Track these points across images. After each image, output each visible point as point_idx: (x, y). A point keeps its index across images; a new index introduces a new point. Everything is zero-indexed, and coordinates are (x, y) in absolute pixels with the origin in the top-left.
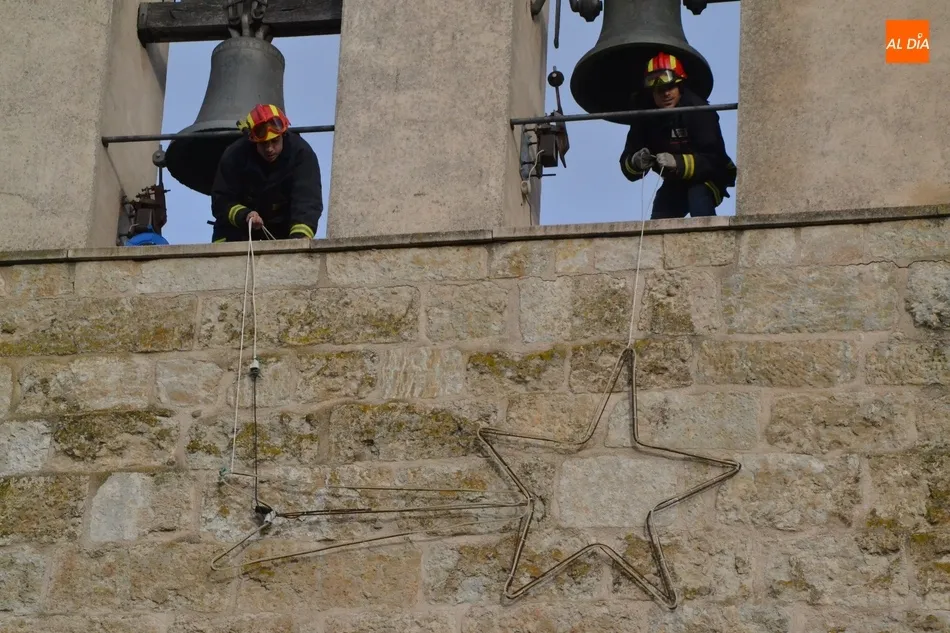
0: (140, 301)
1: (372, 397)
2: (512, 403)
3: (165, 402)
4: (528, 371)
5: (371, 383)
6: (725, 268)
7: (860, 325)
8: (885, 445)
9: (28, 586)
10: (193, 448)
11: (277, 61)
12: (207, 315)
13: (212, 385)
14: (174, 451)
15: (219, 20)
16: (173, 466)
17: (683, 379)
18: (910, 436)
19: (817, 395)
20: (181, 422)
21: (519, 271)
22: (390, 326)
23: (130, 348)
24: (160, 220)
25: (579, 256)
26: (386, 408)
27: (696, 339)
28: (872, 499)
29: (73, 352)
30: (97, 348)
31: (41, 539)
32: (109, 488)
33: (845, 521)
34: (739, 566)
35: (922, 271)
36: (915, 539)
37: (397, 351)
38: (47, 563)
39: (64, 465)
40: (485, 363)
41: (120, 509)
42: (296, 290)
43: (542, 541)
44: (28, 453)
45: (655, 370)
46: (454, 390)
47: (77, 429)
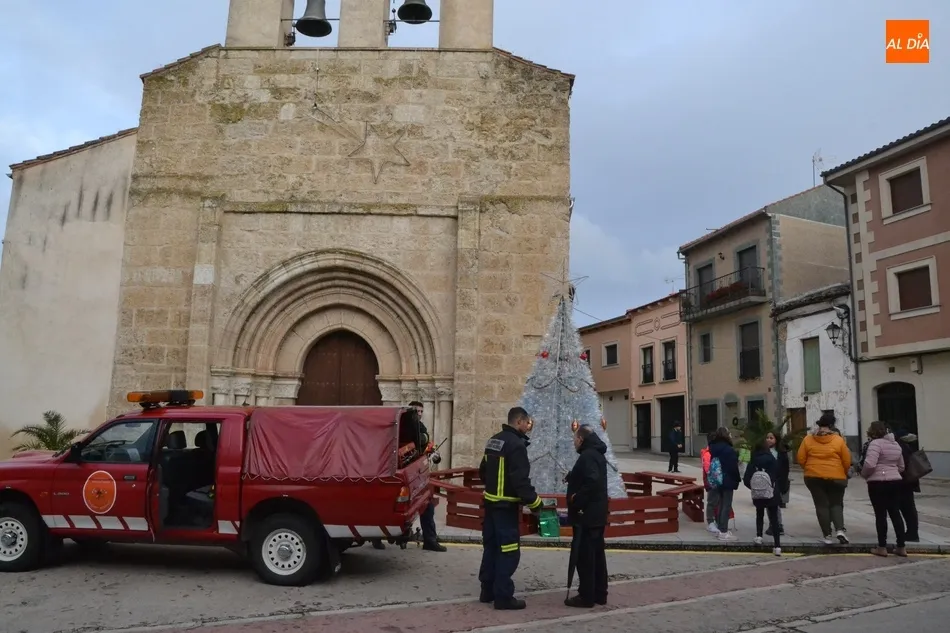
0: (292, 61)
1: (350, 87)
2: (384, 90)
3: (298, 86)
4: (388, 83)
5: (349, 84)
6: (436, 60)
7: (467, 76)
8: (472, 105)
9: (267, 129)
10: (305, 98)
12: (309, 65)
13: (310, 82)
14: (301, 98)
16: (301, 102)
17: (426, 87)
18: (478, 104)
19: (457, 92)
20: (302, 91)
21: (386, 58)
22: (354, 70)
23: (288, 72)
24: (294, 41)
25: (402, 55)
26: (353, 90)
27: (429, 78)
28: (469, 118)
29: (275, 72)
30: (282, 72)
31: (269, 118)
32: (285, 107)
33: (462, 123)
34: (438, 132)
35: (482, 64)
36: (477, 127)
37: (356, 77)
38: (271, 125)
39: (274, 100)
40: (378, 80)
41: (288, 112)
42: (330, 60)
43: (391, 125)
44: (265, 97)
45: (419, 84)
46: (370, 87)
47: (277, 92)
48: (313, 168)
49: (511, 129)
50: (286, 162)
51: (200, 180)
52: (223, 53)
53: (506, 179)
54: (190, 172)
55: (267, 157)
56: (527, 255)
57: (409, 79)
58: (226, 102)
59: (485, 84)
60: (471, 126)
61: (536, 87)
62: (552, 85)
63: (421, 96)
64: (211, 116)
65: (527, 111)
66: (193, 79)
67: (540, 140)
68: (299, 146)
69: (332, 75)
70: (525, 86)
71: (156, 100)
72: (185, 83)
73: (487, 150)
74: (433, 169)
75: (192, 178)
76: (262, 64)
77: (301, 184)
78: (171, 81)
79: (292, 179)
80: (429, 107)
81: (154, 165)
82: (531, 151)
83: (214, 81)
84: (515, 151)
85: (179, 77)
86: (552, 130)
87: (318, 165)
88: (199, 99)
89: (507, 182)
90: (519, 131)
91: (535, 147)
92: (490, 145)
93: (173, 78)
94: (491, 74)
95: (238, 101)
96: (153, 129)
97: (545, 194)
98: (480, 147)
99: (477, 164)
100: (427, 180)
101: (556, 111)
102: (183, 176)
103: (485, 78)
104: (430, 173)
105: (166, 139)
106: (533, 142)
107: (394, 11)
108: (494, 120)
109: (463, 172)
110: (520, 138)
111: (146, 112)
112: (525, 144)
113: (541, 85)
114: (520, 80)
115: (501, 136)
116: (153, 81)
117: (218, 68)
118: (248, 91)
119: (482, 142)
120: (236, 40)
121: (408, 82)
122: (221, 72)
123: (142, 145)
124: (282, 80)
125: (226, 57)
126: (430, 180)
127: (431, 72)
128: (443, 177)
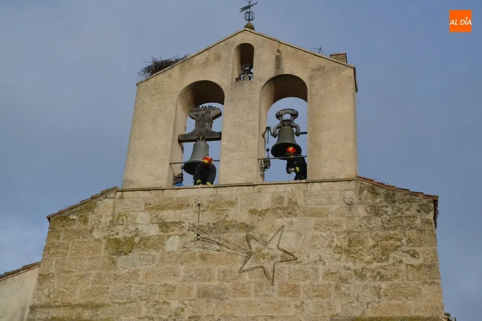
0: (178, 198)
1: (228, 219)
2: (258, 221)
3: (183, 220)
4: (262, 213)
5: (227, 216)
6: (305, 191)
7: (334, 204)
8: (339, 230)
9: (154, 260)
10: (189, 230)
11: (208, 147)
12: (192, 201)
13: (193, 216)
14: (185, 231)
15: (195, 138)
16: (185, 234)
17: (296, 215)
18: (345, 228)
19: (324, 219)
20: (186, 224)
22: (232, 204)
23: (175, 208)
24: (182, 181)
26: (230, 222)
27: (299, 207)
28: (336, 242)
29: (163, 209)
30: (168, 208)
31: (157, 249)
32: (171, 239)
33: (331, 246)
34: (308, 256)
35: (347, 192)
36: (345, 250)
37: (233, 209)
38: (157, 254)
39: (162, 234)
40: (253, 212)
41: (173, 243)
42: (211, 196)
43: (265, 251)
44: (154, 231)
45: (290, 213)
46: (245, 218)
47: (164, 226)
48: (194, 292)
49: (378, 252)
50: (170, 289)
51: (92, 308)
52: (119, 194)
53: (377, 300)
54: (83, 301)
55: (153, 285)
57: (281, 209)
58: (120, 236)
59: (350, 210)
60: (339, 249)
61: (399, 210)
62: (415, 206)
63: (291, 224)
64: (106, 249)
65: (392, 232)
66: (92, 218)
67: (407, 259)
68: (182, 274)
70: (389, 210)
71: (59, 237)
72: (85, 221)
73: (355, 272)
74: (305, 292)
75: (85, 306)
76: (151, 201)
77: (183, 310)
78: (74, 220)
79: (175, 305)
80: (300, 234)
81: (52, 296)
82: (399, 271)
83: (110, 218)
84: (383, 272)
85: (81, 216)
86: (418, 249)
87: (199, 291)
88: (96, 234)
89: (378, 303)
90: (385, 251)
91: (403, 266)
92: (359, 266)
93: (75, 217)
94: (356, 200)
95: (130, 236)
96: (54, 262)
97: (417, 314)
98: (348, 269)
99: (346, 285)
100: (299, 303)
101: (421, 231)
102: (77, 305)
103: (350, 205)
104: (302, 296)
105: (64, 272)
106: (401, 262)
107: (268, 150)
108: (361, 243)
109: (333, 294)
110: (387, 259)
111: (49, 248)
112: (394, 264)
113: (404, 207)
114: (385, 204)
115: (368, 258)
116: (58, 219)
117: (114, 208)
118: (139, 226)
119: (350, 264)
120: (131, 182)
121: (279, 211)
122: (117, 211)
123: (43, 278)
124: (169, 215)
125: (122, 198)
126: (303, 303)
127: (300, 202)
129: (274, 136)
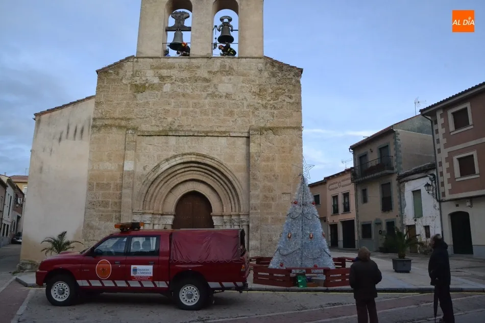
0: (168, 63)
1: (196, 76)
2: (213, 77)
3: (172, 75)
4: (215, 73)
5: (196, 74)
6: (238, 62)
7: (252, 70)
8: (255, 84)
9: (157, 96)
10: (175, 81)
11: (182, 34)
12: (176, 65)
13: (177, 73)
14: (173, 81)
15: (175, 29)
16: (173, 83)
17: (233, 75)
18: (258, 83)
19: (248, 78)
20: (174, 77)
21: (213, 61)
22: (198, 67)
23: (167, 69)
26: (198, 77)
27: (234, 71)
28: (253, 90)
29: (161, 69)
30: (164, 69)
31: (158, 90)
32: (166, 85)
33: (250, 92)
34: (239, 97)
35: (259, 64)
36: (258, 94)
37: (199, 70)
38: (159, 94)
39: (160, 82)
40: (210, 72)
41: (167, 87)
42: (187, 62)
43: (217, 93)
44: (156, 80)
45: (229, 74)
46: (206, 75)
47: (162, 78)
48: (180, 113)
49: (273, 95)
50: (167, 112)
51: (126, 120)
52: (136, 59)
53: (272, 119)
54: (121, 117)
55: (158, 109)
56: (283, 155)
57: (225, 71)
58: (138, 83)
59: (261, 74)
60: (254, 93)
61: (285, 75)
62: (292, 73)
63: (230, 79)
64: (131, 89)
65: (281, 86)
66: (121, 72)
67: (288, 100)
68: (173, 104)
69: (188, 70)
70: (280, 74)
71: (103, 82)
72: (118, 74)
73: (262, 105)
74: (237, 114)
75: (122, 119)
76: (154, 64)
77: (174, 122)
78: (111, 73)
79: (170, 119)
80: (235, 85)
81: (103, 113)
82: (283, 105)
83: (132, 73)
84: (276, 105)
85: (115, 71)
86: (293, 95)
87: (182, 113)
88: (124, 81)
89: (272, 120)
90: (277, 96)
91: (285, 103)
92: (264, 102)
93: (112, 71)
94: (263, 69)
95: (143, 83)
96: (103, 96)
97: (291, 125)
98: (259, 103)
99: (258, 111)
100: (234, 120)
101: (294, 86)
102: (118, 118)
103: (261, 71)
104: (236, 116)
105: (109, 101)
106: (284, 101)
107: (216, 38)
108: (265, 90)
109: (251, 116)
110: (278, 99)
111: (99, 88)
112: (281, 102)
113: (287, 73)
114: (278, 71)
115: (269, 98)
116: (102, 73)
117: (133, 67)
118: (148, 78)
119: (260, 101)
120: (141, 53)
121: (224, 73)
122: (135, 69)
123: (98, 104)
124: (165, 72)
125: (137, 62)
126: (236, 120)
127: (235, 68)
128: (242, 118)
129: (219, 30)
